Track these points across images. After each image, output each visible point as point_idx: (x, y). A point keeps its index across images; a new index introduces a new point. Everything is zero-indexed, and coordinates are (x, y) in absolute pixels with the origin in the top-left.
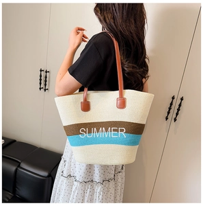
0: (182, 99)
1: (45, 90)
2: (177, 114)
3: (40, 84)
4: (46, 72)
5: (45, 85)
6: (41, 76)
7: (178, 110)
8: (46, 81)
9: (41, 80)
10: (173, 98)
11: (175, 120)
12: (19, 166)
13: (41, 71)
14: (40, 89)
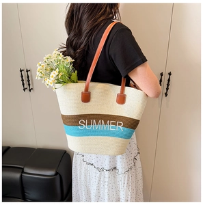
0: (170, 74)
1: (30, 90)
2: (167, 89)
3: (23, 84)
4: (27, 71)
5: (29, 85)
6: (22, 76)
7: (168, 85)
8: (29, 81)
9: (23, 80)
10: (162, 75)
11: (166, 95)
12: (23, 172)
13: (21, 71)
14: (24, 90)
